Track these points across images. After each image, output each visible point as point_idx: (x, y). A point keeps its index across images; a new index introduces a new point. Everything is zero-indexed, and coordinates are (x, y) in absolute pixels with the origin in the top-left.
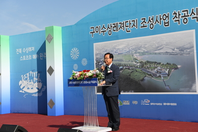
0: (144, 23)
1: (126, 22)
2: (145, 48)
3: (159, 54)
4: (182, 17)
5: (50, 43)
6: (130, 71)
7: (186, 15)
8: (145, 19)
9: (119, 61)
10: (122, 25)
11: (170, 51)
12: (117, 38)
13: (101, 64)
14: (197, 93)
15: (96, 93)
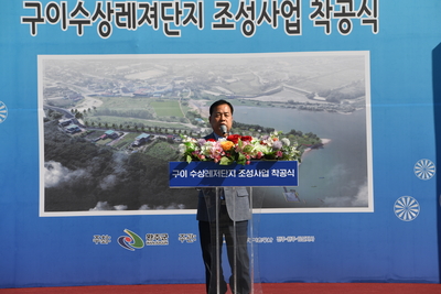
0: (224, 16)
1: (163, 5)
2: (226, 85)
3: (270, 104)
4: (336, 15)
7: (347, 11)
8: (227, 5)
9: (136, 116)
10: (151, 13)
11: (303, 99)
12: (131, 47)
13: (68, 123)
14: (371, 209)
15: (42, 213)
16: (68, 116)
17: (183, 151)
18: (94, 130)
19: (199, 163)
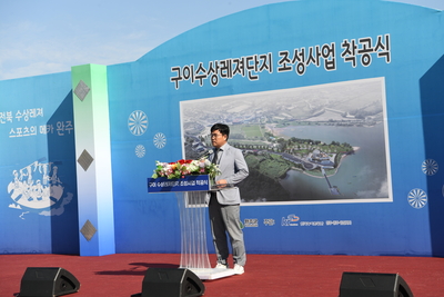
0: (285, 62)
1: (248, 59)
2: (288, 111)
3: (317, 123)
4: (359, 52)
5: (82, 100)
6: (258, 159)
7: (367, 48)
8: (286, 53)
9: (234, 138)
10: (241, 65)
11: (339, 118)
12: (230, 91)
13: (197, 146)
14: (390, 200)
15: (187, 206)
16: (197, 140)
19: (160, 179)
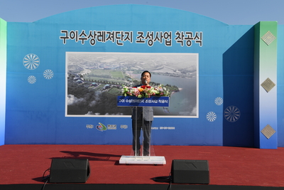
0: (141, 38)
1: (117, 33)
2: (141, 65)
3: (159, 74)
4: (185, 39)
7: (190, 37)
8: (142, 33)
9: (104, 77)
10: (112, 36)
11: (172, 72)
12: (103, 49)
13: (77, 79)
14: (197, 117)
15: (66, 115)
16: (77, 76)
17: (123, 92)
18: (87, 82)
19: (129, 97)
